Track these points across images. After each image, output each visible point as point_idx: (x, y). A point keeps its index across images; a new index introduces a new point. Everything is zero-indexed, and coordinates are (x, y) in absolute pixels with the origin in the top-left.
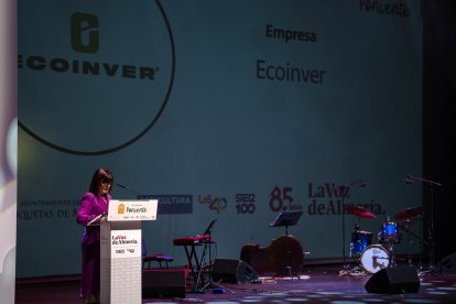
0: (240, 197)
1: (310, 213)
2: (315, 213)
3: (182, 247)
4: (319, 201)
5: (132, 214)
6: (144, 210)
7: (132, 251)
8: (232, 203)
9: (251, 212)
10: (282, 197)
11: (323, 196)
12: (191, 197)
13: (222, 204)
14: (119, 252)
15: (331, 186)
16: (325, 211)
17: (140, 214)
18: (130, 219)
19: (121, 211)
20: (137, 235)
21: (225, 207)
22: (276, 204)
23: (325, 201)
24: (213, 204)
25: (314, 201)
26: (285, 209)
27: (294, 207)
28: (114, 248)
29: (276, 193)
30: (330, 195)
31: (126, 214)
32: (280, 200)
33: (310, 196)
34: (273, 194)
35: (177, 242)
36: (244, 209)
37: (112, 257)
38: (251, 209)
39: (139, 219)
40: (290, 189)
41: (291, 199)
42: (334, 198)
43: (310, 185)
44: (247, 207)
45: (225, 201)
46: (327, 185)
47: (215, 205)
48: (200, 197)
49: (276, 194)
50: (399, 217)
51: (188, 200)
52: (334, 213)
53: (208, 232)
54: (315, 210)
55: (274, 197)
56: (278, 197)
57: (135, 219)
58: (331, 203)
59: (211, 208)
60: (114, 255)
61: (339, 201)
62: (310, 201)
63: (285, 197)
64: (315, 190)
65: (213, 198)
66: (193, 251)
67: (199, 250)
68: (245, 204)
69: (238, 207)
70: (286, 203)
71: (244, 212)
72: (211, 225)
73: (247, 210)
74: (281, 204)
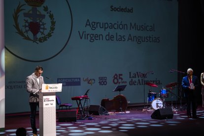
0: (101, 78)
1: (130, 84)
2: (132, 85)
3: (75, 101)
4: (134, 79)
5: (52, 89)
6: (56, 88)
7: (52, 104)
8: (97, 81)
10: (118, 78)
11: (136, 77)
12: (80, 79)
13: (93, 81)
14: (46, 105)
15: (139, 73)
16: (136, 84)
19: (47, 88)
21: (94, 83)
22: (116, 81)
23: (136, 79)
24: (89, 81)
25: (132, 80)
26: (119, 83)
27: (123, 82)
28: (44, 103)
29: (116, 76)
30: (138, 77)
31: (49, 89)
33: (130, 77)
34: (114, 77)
35: (73, 99)
36: (102, 83)
37: (44, 107)
38: (105, 83)
40: (121, 75)
41: (122, 79)
42: (140, 78)
43: (130, 73)
46: (137, 73)
48: (84, 78)
50: (167, 86)
51: (79, 80)
52: (140, 84)
53: (86, 94)
54: (132, 83)
56: (116, 78)
58: (139, 80)
59: (88, 83)
60: (44, 106)
61: (142, 79)
62: (130, 80)
63: (120, 78)
64: (132, 75)
65: (89, 79)
66: (80, 103)
67: (83, 102)
68: (103, 81)
69: (100, 82)
70: (120, 80)
71: (102, 85)
72: (87, 92)
73: (104, 84)
74: (118, 81)
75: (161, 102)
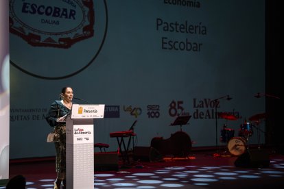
0: (150, 107)
1: (194, 118)
2: (197, 118)
3: (115, 138)
4: (200, 110)
5: (88, 114)
6: (96, 111)
7: (87, 139)
8: (145, 111)
9: (157, 117)
10: (176, 107)
11: (203, 107)
12: (118, 107)
13: (139, 111)
14: (79, 139)
15: (208, 101)
16: (204, 116)
17: (93, 114)
18: (86, 117)
19: (80, 112)
20: (90, 128)
21: (140, 114)
22: (173, 112)
23: (204, 110)
24: (132, 111)
25: (197, 110)
26: (178, 115)
27: (185, 114)
28: (75, 137)
29: (173, 105)
30: (207, 107)
31: (84, 114)
32: (176, 110)
33: (195, 106)
34: (171, 105)
35: (112, 135)
36: (153, 115)
37: (74, 143)
38: (157, 115)
39: (92, 117)
40: (181, 102)
41: (182, 109)
42: (210, 109)
43: (195, 100)
44: (155, 114)
45: (140, 109)
46: (205, 100)
47: (134, 112)
48: (124, 107)
51: (117, 109)
52: (210, 118)
54: (198, 115)
55: (172, 107)
56: (174, 108)
57: (89, 117)
58: (208, 111)
59: (132, 114)
60: (75, 142)
61: (213, 110)
62: (194, 110)
63: (179, 107)
64: (197, 103)
65: (133, 108)
66: (122, 140)
68: (153, 112)
69: (148, 113)
70: (179, 111)
71: (152, 117)
72: (134, 124)
73: (155, 116)
74: (176, 112)
75: (241, 143)
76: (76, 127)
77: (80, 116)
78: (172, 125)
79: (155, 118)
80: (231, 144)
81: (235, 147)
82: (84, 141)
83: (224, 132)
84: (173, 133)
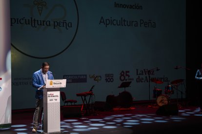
0: (107, 75)
1: (137, 82)
2: (139, 82)
3: (80, 97)
4: (141, 76)
5: (56, 85)
6: (61, 83)
7: (56, 100)
8: (104, 78)
9: (112, 82)
10: (125, 75)
11: (143, 74)
12: (86, 75)
13: (99, 78)
14: (51, 100)
16: (143, 81)
17: (59, 85)
18: (55, 87)
19: (51, 84)
20: (58, 93)
21: (100, 80)
22: (122, 78)
23: (143, 76)
24: (95, 78)
25: (139, 77)
26: (126, 80)
27: (130, 79)
28: (49, 99)
30: (146, 74)
31: (53, 85)
32: (124, 76)
33: (137, 74)
34: (121, 74)
35: (78, 95)
36: (109, 80)
38: (112, 80)
39: (59, 87)
40: (128, 72)
41: (129, 76)
43: (137, 70)
44: (110, 79)
45: (101, 77)
46: (145, 70)
47: (97, 79)
48: (90, 76)
49: (123, 74)
51: (85, 77)
52: (147, 82)
53: (91, 90)
54: (139, 80)
55: (122, 75)
57: (57, 87)
58: (146, 77)
59: (95, 80)
60: (49, 102)
61: (150, 77)
62: (137, 77)
63: (127, 75)
64: (139, 72)
65: (95, 76)
66: (85, 99)
67: (88, 98)
68: (109, 78)
69: (106, 79)
70: (127, 77)
72: (92, 88)
74: (125, 78)
75: (165, 99)
76: (49, 93)
77: (51, 87)
78: (119, 87)
79: (110, 82)
80: (159, 99)
81: (161, 101)
82: (54, 101)
83: (155, 91)
84: (121, 92)
